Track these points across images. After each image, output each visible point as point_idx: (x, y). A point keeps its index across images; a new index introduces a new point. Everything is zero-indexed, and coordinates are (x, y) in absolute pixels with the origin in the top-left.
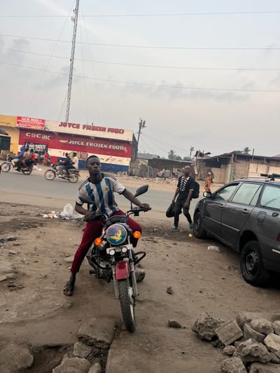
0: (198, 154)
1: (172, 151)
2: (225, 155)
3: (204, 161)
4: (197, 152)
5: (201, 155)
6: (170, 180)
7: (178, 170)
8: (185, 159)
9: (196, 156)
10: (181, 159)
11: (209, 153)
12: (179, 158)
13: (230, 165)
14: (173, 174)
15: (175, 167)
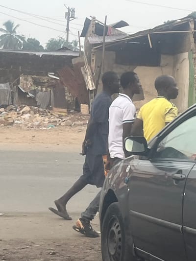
0: (91, 28)
1: (9, 25)
2: (170, 25)
3: (110, 47)
4: (87, 22)
5: (101, 30)
6: (13, 115)
7: (36, 83)
8: (53, 45)
9: (84, 34)
10: (40, 48)
11: (123, 24)
12: (34, 44)
13: (186, 55)
14: (22, 95)
15: (26, 74)
